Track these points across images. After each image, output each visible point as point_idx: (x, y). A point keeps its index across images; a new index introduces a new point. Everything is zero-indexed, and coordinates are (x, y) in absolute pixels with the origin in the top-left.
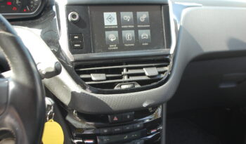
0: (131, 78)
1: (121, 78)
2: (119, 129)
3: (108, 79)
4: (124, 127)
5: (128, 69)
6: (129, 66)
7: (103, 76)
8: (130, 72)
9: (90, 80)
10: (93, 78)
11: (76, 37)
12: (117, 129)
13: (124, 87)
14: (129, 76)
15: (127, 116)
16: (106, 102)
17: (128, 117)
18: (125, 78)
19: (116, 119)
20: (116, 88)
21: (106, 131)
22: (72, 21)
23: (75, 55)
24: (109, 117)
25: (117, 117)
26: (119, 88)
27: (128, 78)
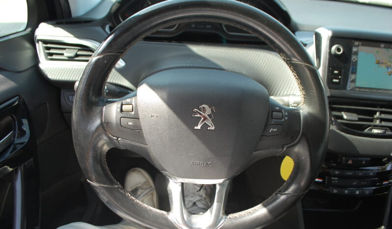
0: (384, 123)
1: (372, 121)
2: (351, 174)
3: (360, 120)
5: (382, 112)
6: (383, 109)
7: (355, 117)
8: (383, 116)
9: (341, 118)
10: (345, 117)
11: (336, 72)
12: (349, 173)
13: (375, 131)
14: (382, 120)
15: (362, 161)
16: (355, 144)
17: (364, 162)
18: (378, 122)
19: (350, 162)
20: (366, 131)
21: (337, 173)
22: (336, 55)
23: (332, 90)
24: (344, 158)
25: (353, 161)
26: (369, 132)
27: (381, 122)
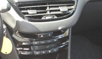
0: (52, 13)
1: (46, 12)
3: (38, 13)
4: (47, 41)
5: (50, 7)
6: (51, 5)
7: (35, 12)
8: (51, 9)
10: (29, 13)
12: (43, 42)
13: (47, 18)
14: (50, 11)
18: (48, 13)
19: (42, 36)
20: (43, 18)
24: (38, 35)
26: (45, 19)
27: (50, 12)
